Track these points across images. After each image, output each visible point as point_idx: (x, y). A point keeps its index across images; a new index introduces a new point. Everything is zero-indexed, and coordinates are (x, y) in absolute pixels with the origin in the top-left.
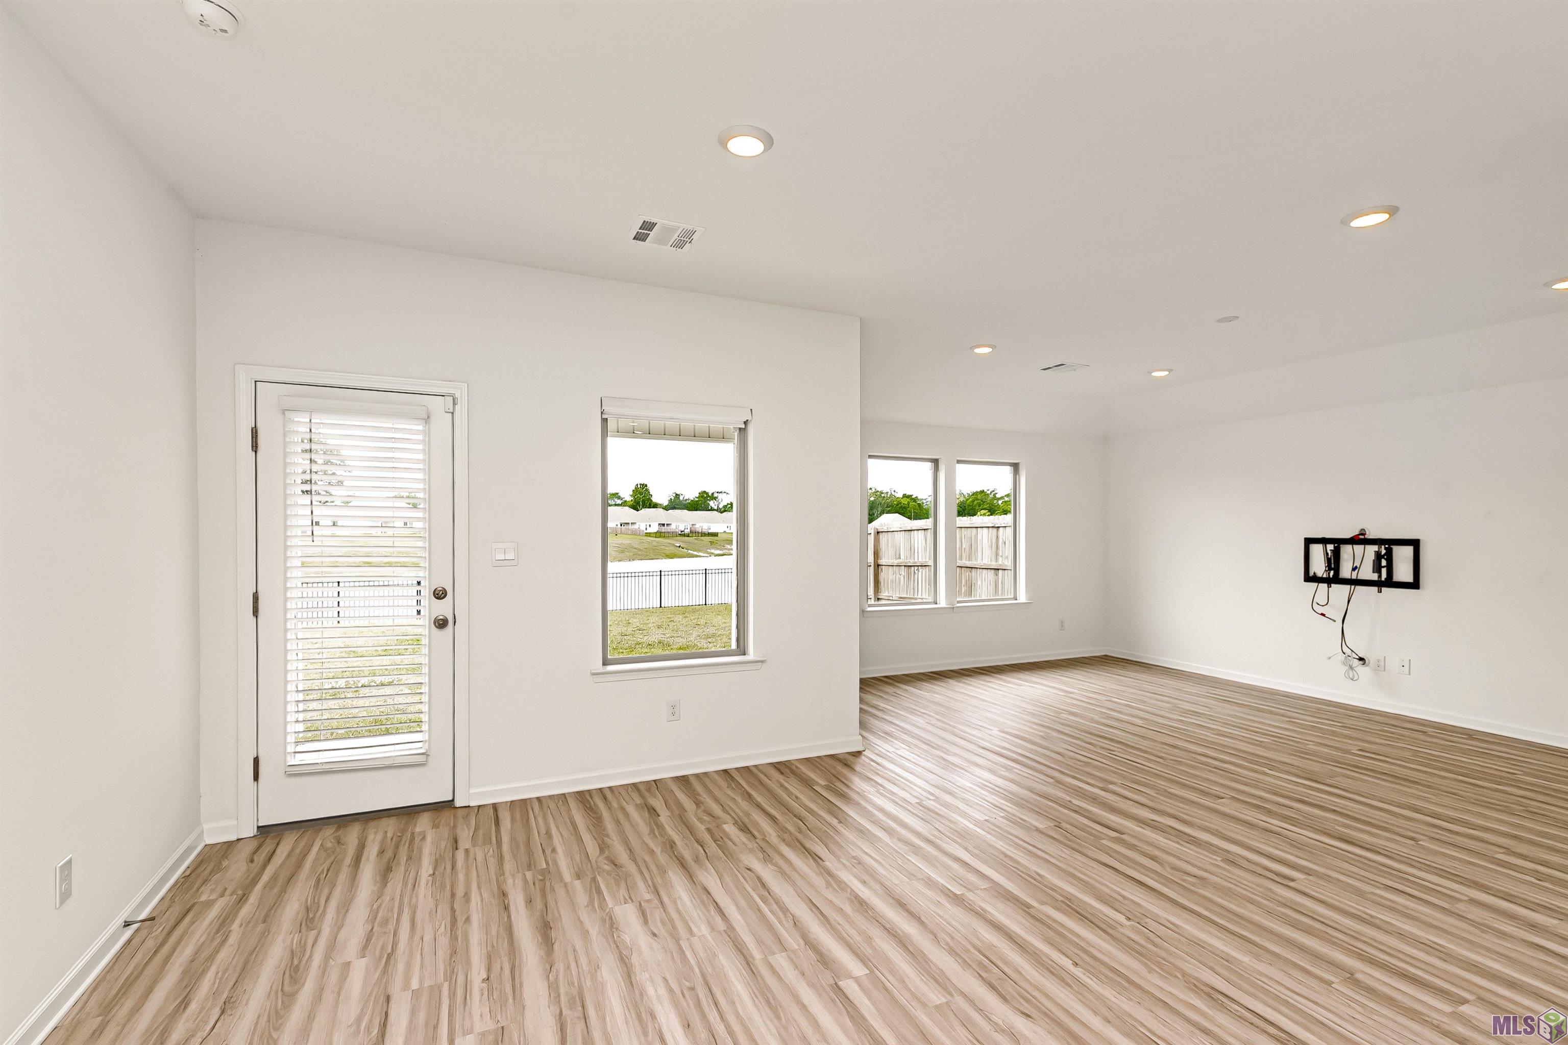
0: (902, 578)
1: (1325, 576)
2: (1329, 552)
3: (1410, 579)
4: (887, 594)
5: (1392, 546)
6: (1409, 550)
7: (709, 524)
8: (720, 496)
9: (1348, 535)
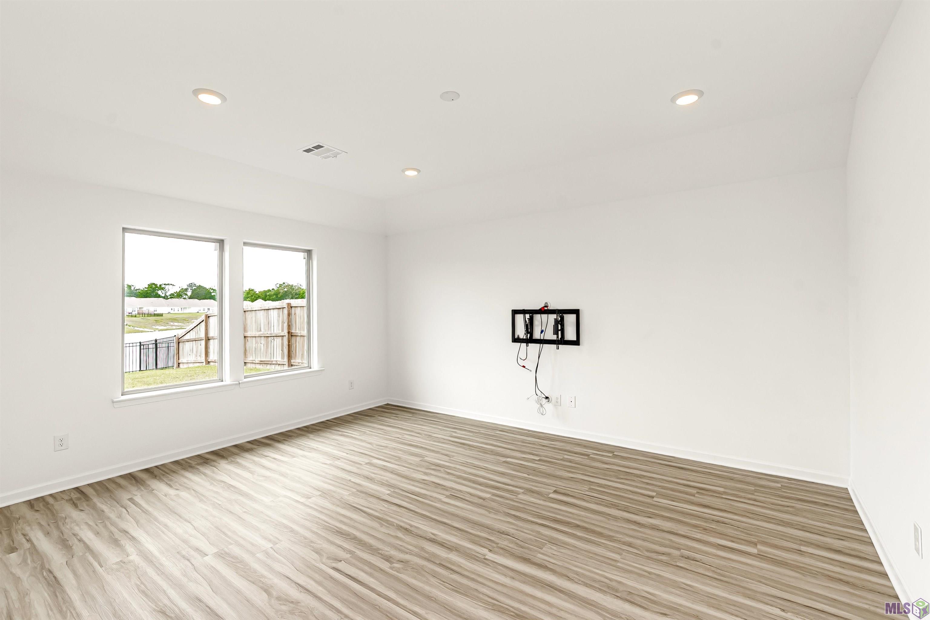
0: (262, 345)
1: (525, 338)
2: (527, 320)
3: (574, 339)
4: (251, 359)
5: (563, 315)
6: (573, 317)
7: (155, 308)
8: (167, 287)
9: (538, 308)
